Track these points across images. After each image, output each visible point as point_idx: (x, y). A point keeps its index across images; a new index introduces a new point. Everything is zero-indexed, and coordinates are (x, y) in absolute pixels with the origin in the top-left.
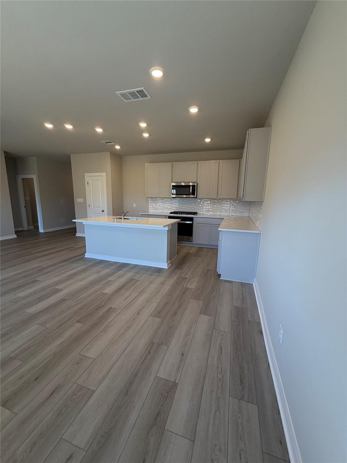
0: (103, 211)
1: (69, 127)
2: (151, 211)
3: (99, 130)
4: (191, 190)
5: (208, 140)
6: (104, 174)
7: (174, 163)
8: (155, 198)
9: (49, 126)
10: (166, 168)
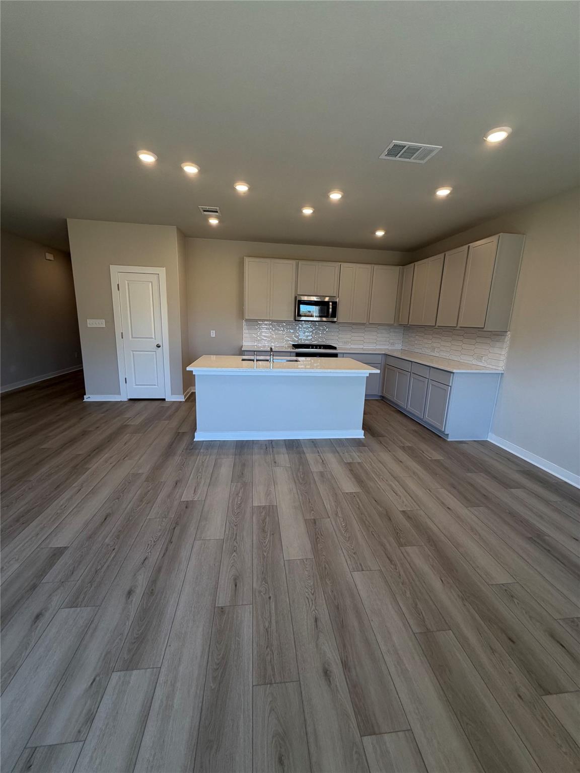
0: (158, 346)
1: (191, 169)
2: (247, 344)
3: (242, 188)
4: (331, 310)
5: (380, 233)
6: (162, 271)
7: (301, 263)
8: (256, 321)
9: (147, 158)
10: (284, 269)
